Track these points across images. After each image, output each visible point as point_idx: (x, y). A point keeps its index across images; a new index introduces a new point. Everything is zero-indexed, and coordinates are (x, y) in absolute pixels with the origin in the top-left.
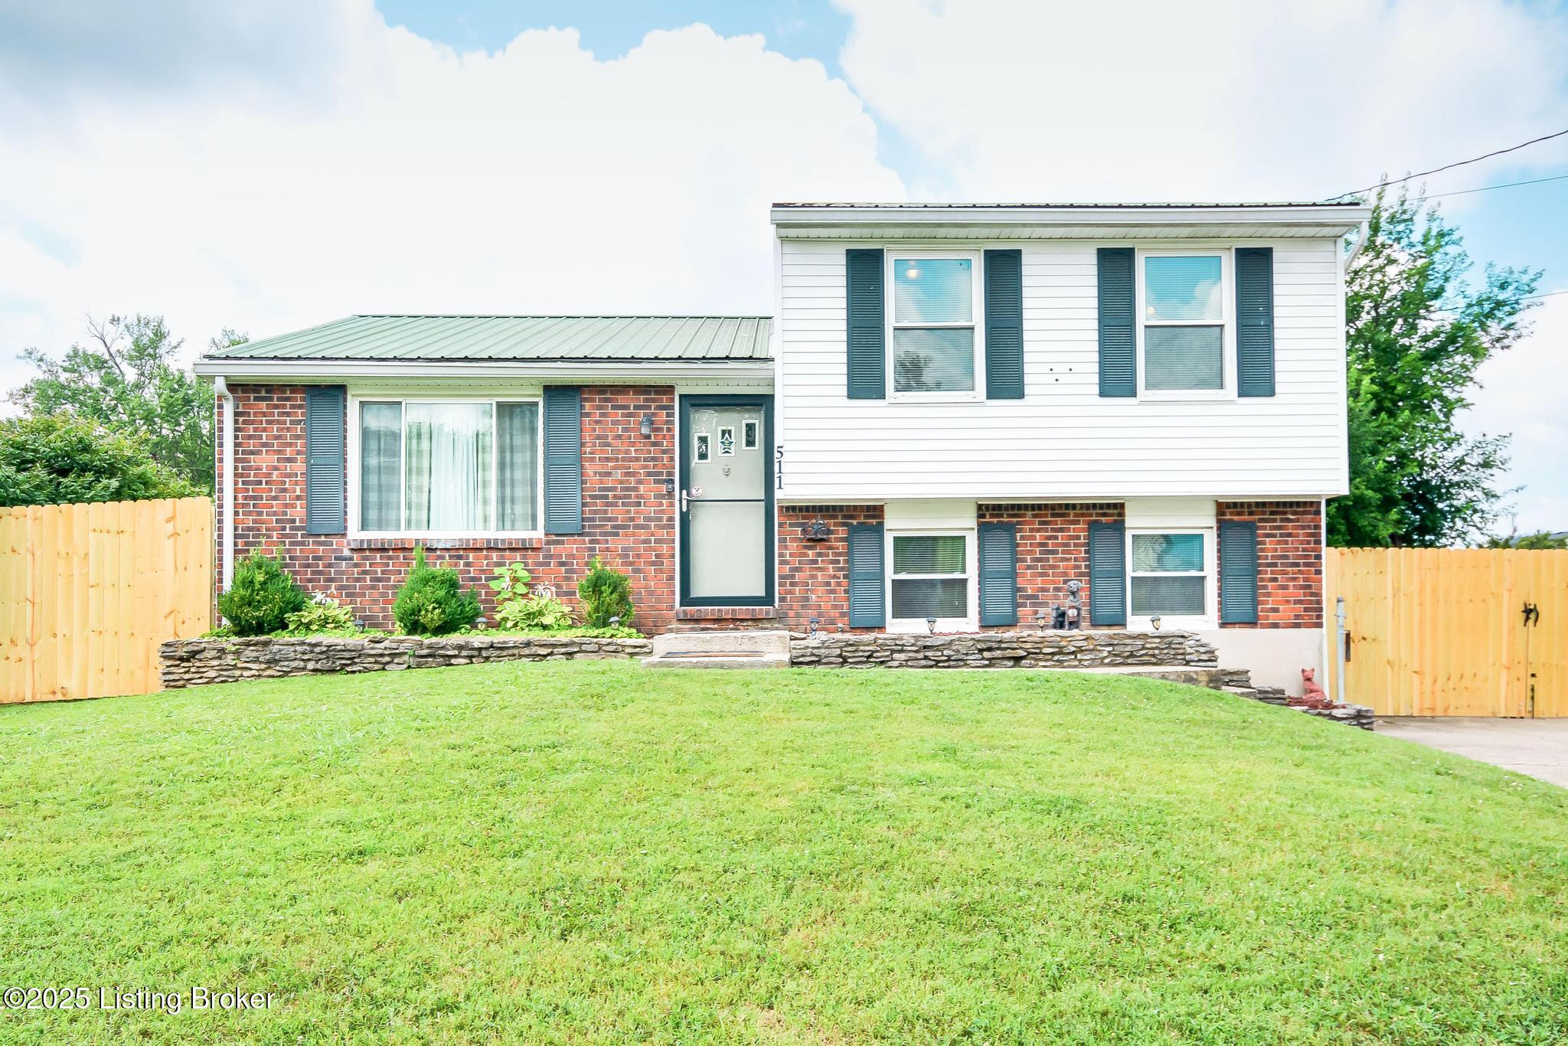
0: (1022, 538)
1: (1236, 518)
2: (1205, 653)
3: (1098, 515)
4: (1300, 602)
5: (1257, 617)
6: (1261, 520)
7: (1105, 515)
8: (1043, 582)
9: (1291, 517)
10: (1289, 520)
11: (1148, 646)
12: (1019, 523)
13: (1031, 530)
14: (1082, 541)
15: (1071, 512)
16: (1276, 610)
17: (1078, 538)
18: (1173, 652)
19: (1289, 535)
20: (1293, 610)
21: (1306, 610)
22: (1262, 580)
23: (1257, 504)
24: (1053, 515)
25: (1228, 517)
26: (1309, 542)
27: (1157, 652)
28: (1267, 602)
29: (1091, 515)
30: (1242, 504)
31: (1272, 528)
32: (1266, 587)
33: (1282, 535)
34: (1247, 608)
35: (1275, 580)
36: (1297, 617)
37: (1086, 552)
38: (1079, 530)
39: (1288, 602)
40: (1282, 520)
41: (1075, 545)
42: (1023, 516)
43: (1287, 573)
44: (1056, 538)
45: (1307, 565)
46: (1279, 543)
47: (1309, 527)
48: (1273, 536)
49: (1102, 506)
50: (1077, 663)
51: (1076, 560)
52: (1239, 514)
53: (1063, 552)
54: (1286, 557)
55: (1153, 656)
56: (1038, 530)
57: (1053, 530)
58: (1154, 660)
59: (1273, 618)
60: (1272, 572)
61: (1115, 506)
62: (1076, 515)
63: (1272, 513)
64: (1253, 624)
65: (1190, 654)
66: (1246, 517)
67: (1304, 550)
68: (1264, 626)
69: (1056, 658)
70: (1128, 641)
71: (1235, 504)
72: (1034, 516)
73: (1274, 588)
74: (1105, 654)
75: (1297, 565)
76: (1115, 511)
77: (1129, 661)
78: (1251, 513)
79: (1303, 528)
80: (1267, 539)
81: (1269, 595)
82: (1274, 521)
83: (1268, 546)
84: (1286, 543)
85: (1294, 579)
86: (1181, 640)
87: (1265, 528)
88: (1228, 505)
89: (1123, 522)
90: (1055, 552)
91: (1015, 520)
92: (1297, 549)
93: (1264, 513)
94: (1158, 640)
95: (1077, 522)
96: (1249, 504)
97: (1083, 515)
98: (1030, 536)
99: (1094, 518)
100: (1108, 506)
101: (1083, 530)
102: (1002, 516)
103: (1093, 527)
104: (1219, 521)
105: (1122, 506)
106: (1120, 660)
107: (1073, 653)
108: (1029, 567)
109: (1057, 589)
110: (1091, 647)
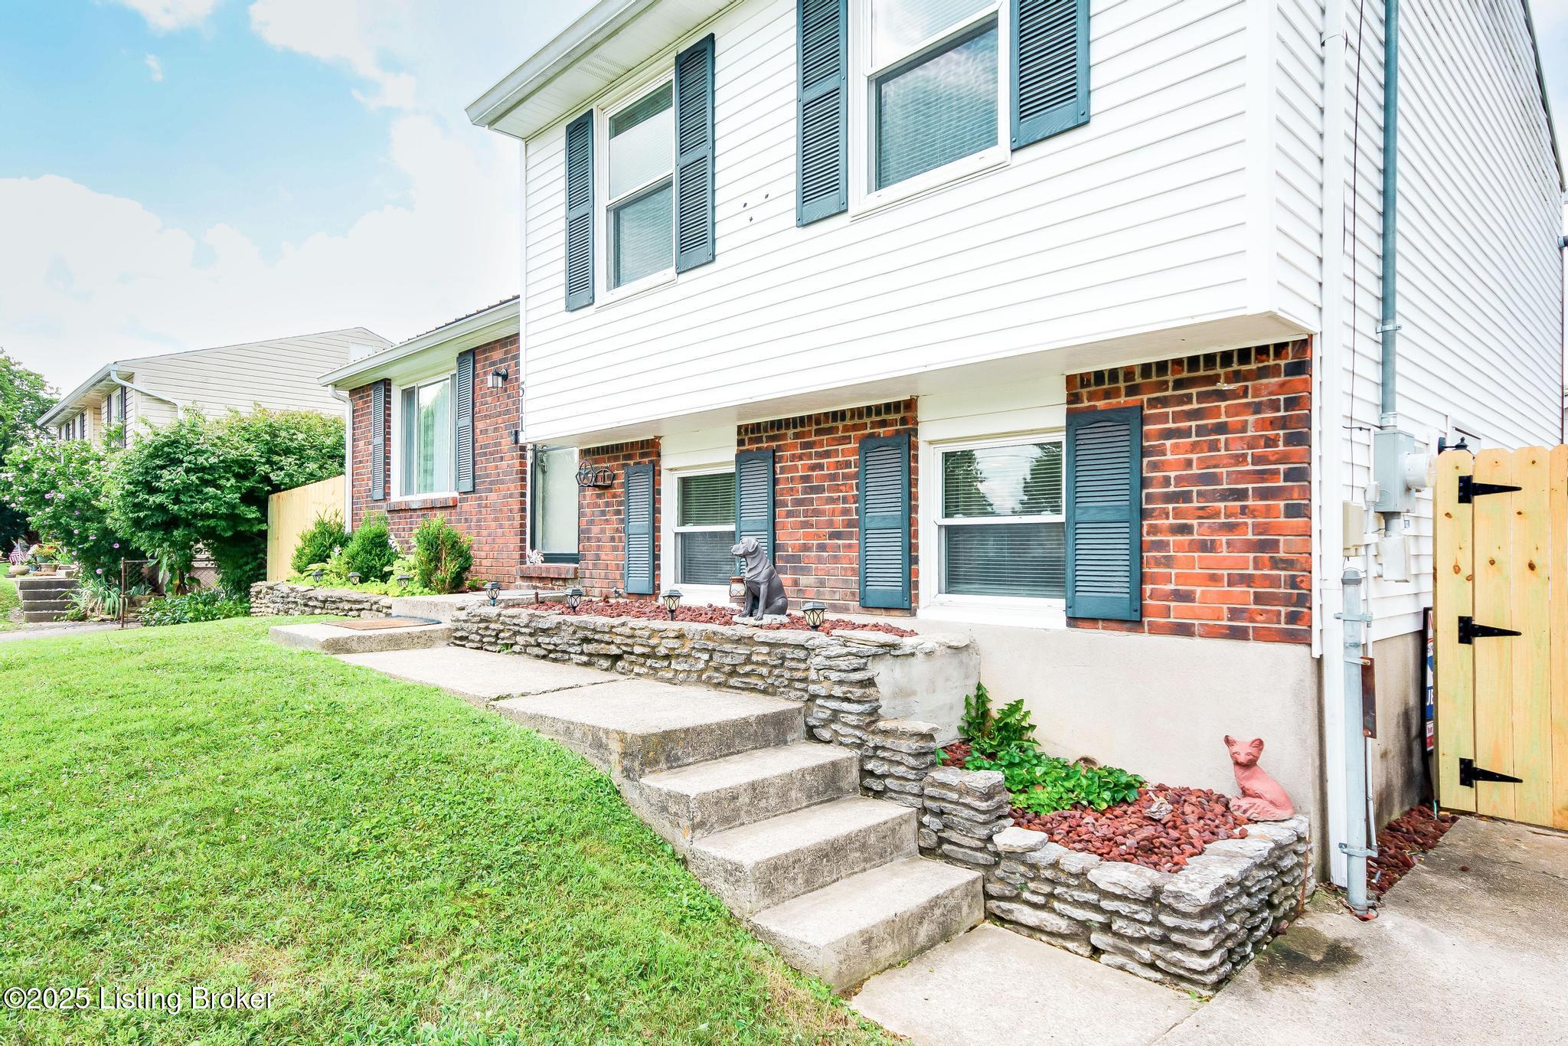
0: (783, 470)
1: (1100, 404)
2: (841, 682)
3: (874, 425)
4: (1247, 580)
5: (1142, 611)
6: (1153, 403)
7: (883, 424)
8: (806, 536)
9: (1226, 387)
10: (1222, 395)
11: (754, 658)
12: (779, 448)
13: (793, 458)
14: (853, 469)
15: (840, 425)
16: (1187, 597)
17: (848, 464)
18: (787, 674)
19: (1221, 429)
20: (1224, 597)
21: (1259, 598)
22: (1154, 529)
23: (1146, 369)
24: (818, 432)
25: (1086, 404)
26: (1271, 442)
27: (764, 671)
28: (1167, 579)
29: (864, 426)
30: (1113, 374)
31: (1177, 417)
32: (1162, 545)
33: (1200, 431)
34: (1119, 588)
35: (1185, 529)
36: (1234, 614)
37: (857, 489)
38: (848, 452)
39: (1214, 579)
40: (1202, 397)
41: (846, 477)
42: (783, 437)
43: (1216, 514)
44: (820, 467)
45: (1264, 494)
46: (1194, 447)
47: (1274, 406)
48: (1186, 433)
49: (878, 410)
50: (670, 675)
51: (845, 500)
52: (1108, 395)
53: (831, 489)
54: (1213, 479)
55: (761, 676)
56: (800, 458)
57: (820, 455)
58: (761, 685)
59: (1178, 611)
60: (1177, 514)
61: (896, 407)
62: (846, 429)
63: (1179, 384)
64: (1133, 620)
65: (814, 682)
66: (1122, 400)
67: (1257, 460)
68: (1155, 629)
69: (649, 662)
70: (728, 647)
71: (1099, 376)
72: (797, 436)
73: (1179, 547)
74: (701, 665)
75: (1241, 495)
76: (898, 416)
77: (733, 681)
78: (1132, 391)
79: (1257, 408)
80: (1168, 443)
81: (1168, 562)
82: (1188, 399)
83: (1169, 457)
84: (1214, 446)
85: (1231, 528)
86: (802, 654)
87: (1164, 418)
88: (1084, 380)
89: (915, 432)
90: (819, 489)
91: (774, 444)
92: (1241, 459)
93: (1163, 386)
94: (765, 650)
95: (846, 440)
96: (1129, 373)
97: (855, 428)
98: (795, 465)
99: (869, 431)
100: (888, 407)
101: (853, 452)
102: (759, 440)
103: (869, 444)
104: (1071, 414)
105: (910, 405)
106: (719, 677)
107: (667, 657)
108: (789, 514)
109: (822, 548)
110: (686, 650)
